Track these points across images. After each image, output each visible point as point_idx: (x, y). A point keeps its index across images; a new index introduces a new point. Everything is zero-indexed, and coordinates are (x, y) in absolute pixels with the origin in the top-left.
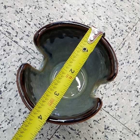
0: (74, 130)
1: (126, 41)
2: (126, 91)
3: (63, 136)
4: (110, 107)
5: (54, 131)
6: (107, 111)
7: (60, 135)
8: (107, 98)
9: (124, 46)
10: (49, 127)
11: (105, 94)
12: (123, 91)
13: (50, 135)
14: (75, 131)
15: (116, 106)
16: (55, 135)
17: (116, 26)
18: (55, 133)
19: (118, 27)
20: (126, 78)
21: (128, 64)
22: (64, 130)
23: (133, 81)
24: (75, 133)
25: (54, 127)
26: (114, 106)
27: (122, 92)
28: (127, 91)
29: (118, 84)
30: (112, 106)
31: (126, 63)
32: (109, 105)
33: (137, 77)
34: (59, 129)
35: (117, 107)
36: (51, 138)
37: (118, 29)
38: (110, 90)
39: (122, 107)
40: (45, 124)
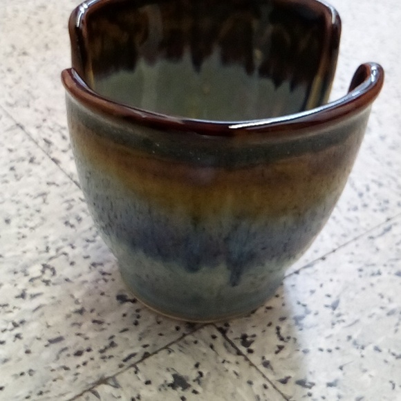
1: (395, 224)
2: (380, 351)
4: (306, 387)
6: (290, 397)
10: (32, 388)
11: (295, 339)
12: (370, 348)
15: (333, 388)
17: (368, 190)
19: (372, 192)
25: (50, 395)
26: (325, 386)
27: (363, 348)
28: (385, 350)
29: (351, 323)
30: (313, 384)
31: (389, 274)
32: (302, 378)
35: (336, 394)
37: (372, 196)
38: (317, 333)
40: (22, 374)
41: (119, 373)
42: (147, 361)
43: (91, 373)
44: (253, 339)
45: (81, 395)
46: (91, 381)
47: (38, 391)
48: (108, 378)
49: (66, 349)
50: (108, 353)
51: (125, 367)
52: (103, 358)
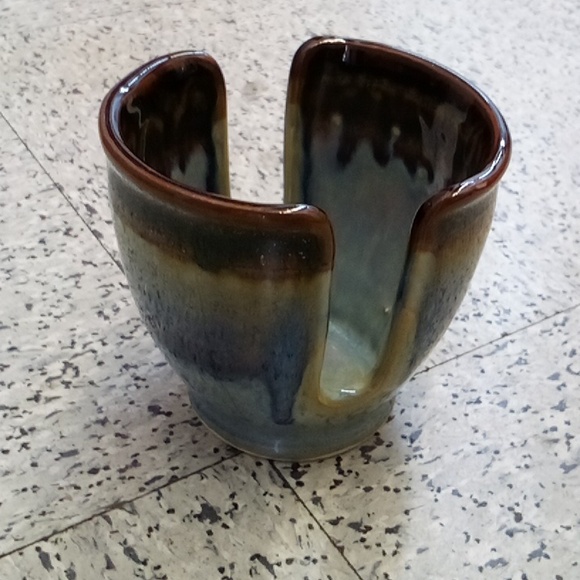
0: (138, 561)
1: (512, 341)
2: (460, 496)
3: (72, 564)
4: (360, 531)
5: (43, 529)
6: (339, 541)
7: (58, 557)
8: (361, 491)
9: (500, 353)
10: (34, 507)
11: (357, 474)
12: (448, 491)
13: (16, 540)
14: (142, 567)
15: (393, 535)
16: (38, 549)
17: (487, 295)
18: (43, 543)
19: (491, 298)
20: (476, 448)
21: (500, 409)
22: (91, 540)
23: (507, 472)
24: (138, 573)
25: (53, 516)
26: (384, 532)
27: (439, 490)
28: (466, 495)
29: (430, 459)
30: (369, 529)
31: (492, 403)
32: (358, 520)
33: (528, 461)
34: (70, 531)
35: (394, 542)
36: (10, 553)
37: (489, 303)
38: (386, 469)
39: (420, 551)
40: (24, 490)
41: (138, 498)
42: (172, 486)
43: (105, 495)
44: (306, 469)
45: (90, 519)
46: (103, 504)
47: (40, 511)
48: (125, 502)
49: (80, 464)
50: (127, 474)
51: (146, 492)
52: (123, 478)
